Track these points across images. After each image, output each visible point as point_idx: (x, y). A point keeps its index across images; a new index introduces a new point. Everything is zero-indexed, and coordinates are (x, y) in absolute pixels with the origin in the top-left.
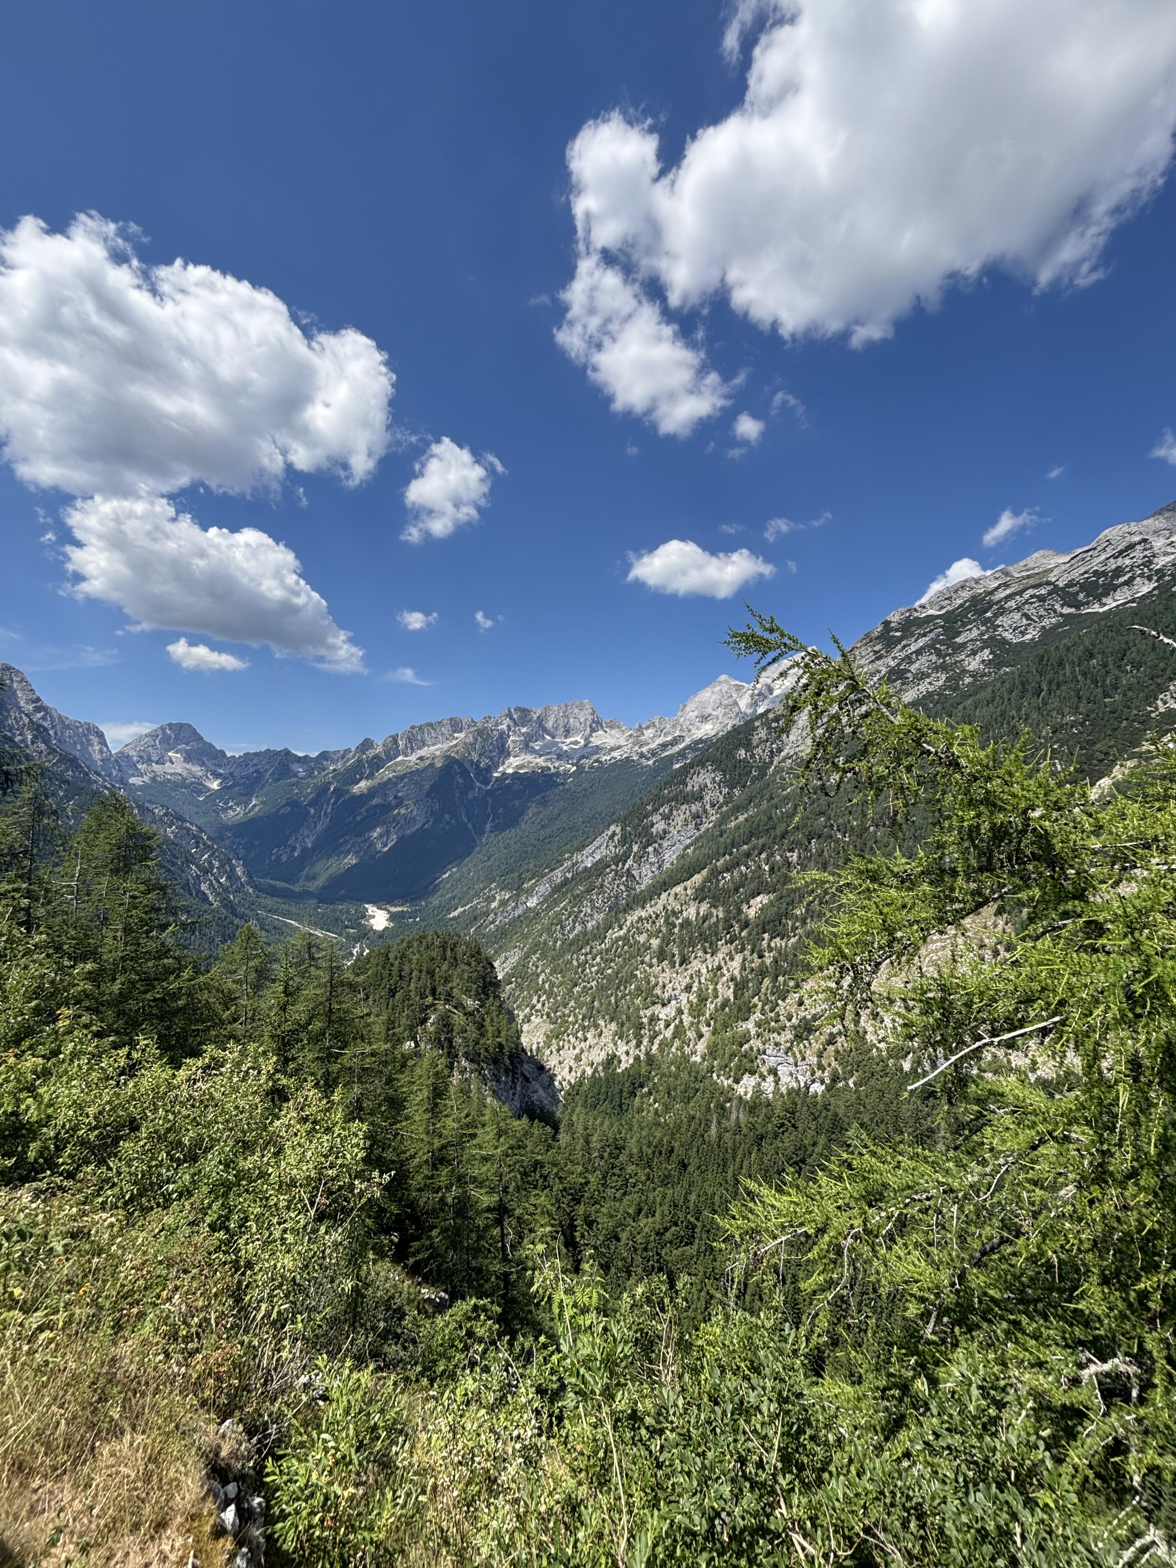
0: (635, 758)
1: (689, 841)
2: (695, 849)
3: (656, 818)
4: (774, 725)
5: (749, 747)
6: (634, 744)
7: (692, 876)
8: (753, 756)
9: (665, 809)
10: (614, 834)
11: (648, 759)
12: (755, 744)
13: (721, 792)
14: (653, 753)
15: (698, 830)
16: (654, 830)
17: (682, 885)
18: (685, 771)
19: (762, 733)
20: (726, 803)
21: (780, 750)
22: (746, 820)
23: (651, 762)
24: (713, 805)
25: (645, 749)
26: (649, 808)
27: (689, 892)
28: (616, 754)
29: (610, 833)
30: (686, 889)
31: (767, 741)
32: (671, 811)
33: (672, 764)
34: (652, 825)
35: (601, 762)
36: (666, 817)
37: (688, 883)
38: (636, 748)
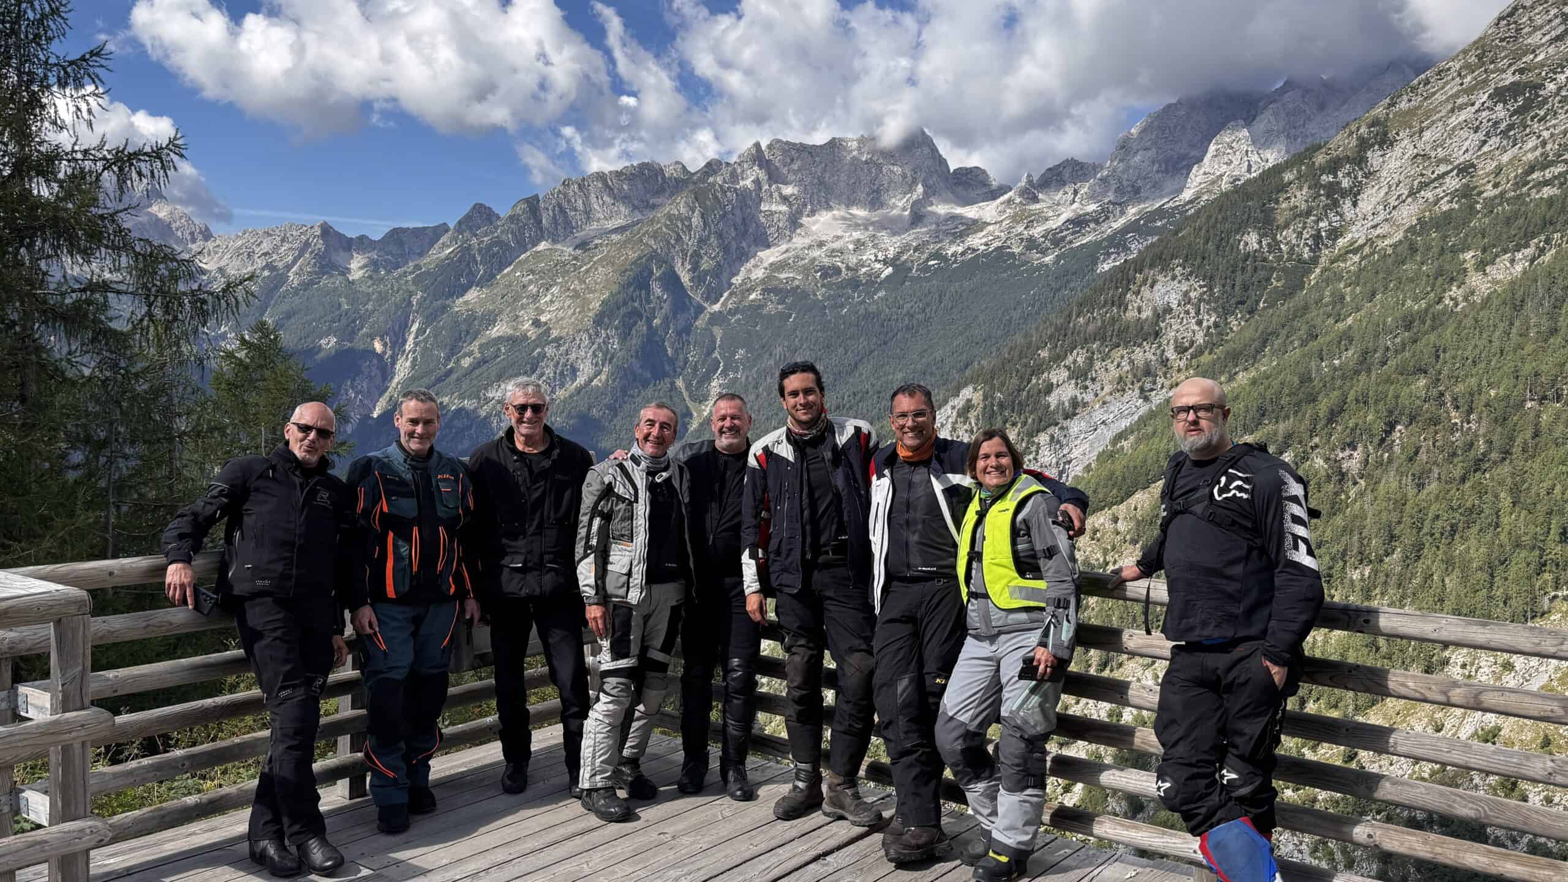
0: (1016, 250)
1: (1124, 423)
2: (1139, 441)
3: (1057, 375)
4: (1326, 178)
5: (1267, 225)
6: (1015, 219)
7: (1129, 494)
8: (1274, 246)
9: (1079, 357)
10: (968, 406)
11: (1044, 252)
12: (1281, 220)
13: (1199, 323)
14: (1055, 239)
15: (1146, 399)
16: (1053, 400)
17: (1108, 513)
18: (1124, 278)
19: (1300, 197)
20: (1210, 346)
21: (1335, 234)
22: (1254, 382)
23: (1049, 259)
24: (1181, 350)
25: (1037, 231)
26: (1044, 354)
27: (1122, 526)
28: (977, 241)
29: (959, 402)
30: (1115, 520)
31: (1308, 213)
32: (1090, 361)
33: (1095, 262)
34: (1049, 388)
35: (944, 259)
36: (1080, 375)
37: (1121, 509)
38: (1020, 228)
